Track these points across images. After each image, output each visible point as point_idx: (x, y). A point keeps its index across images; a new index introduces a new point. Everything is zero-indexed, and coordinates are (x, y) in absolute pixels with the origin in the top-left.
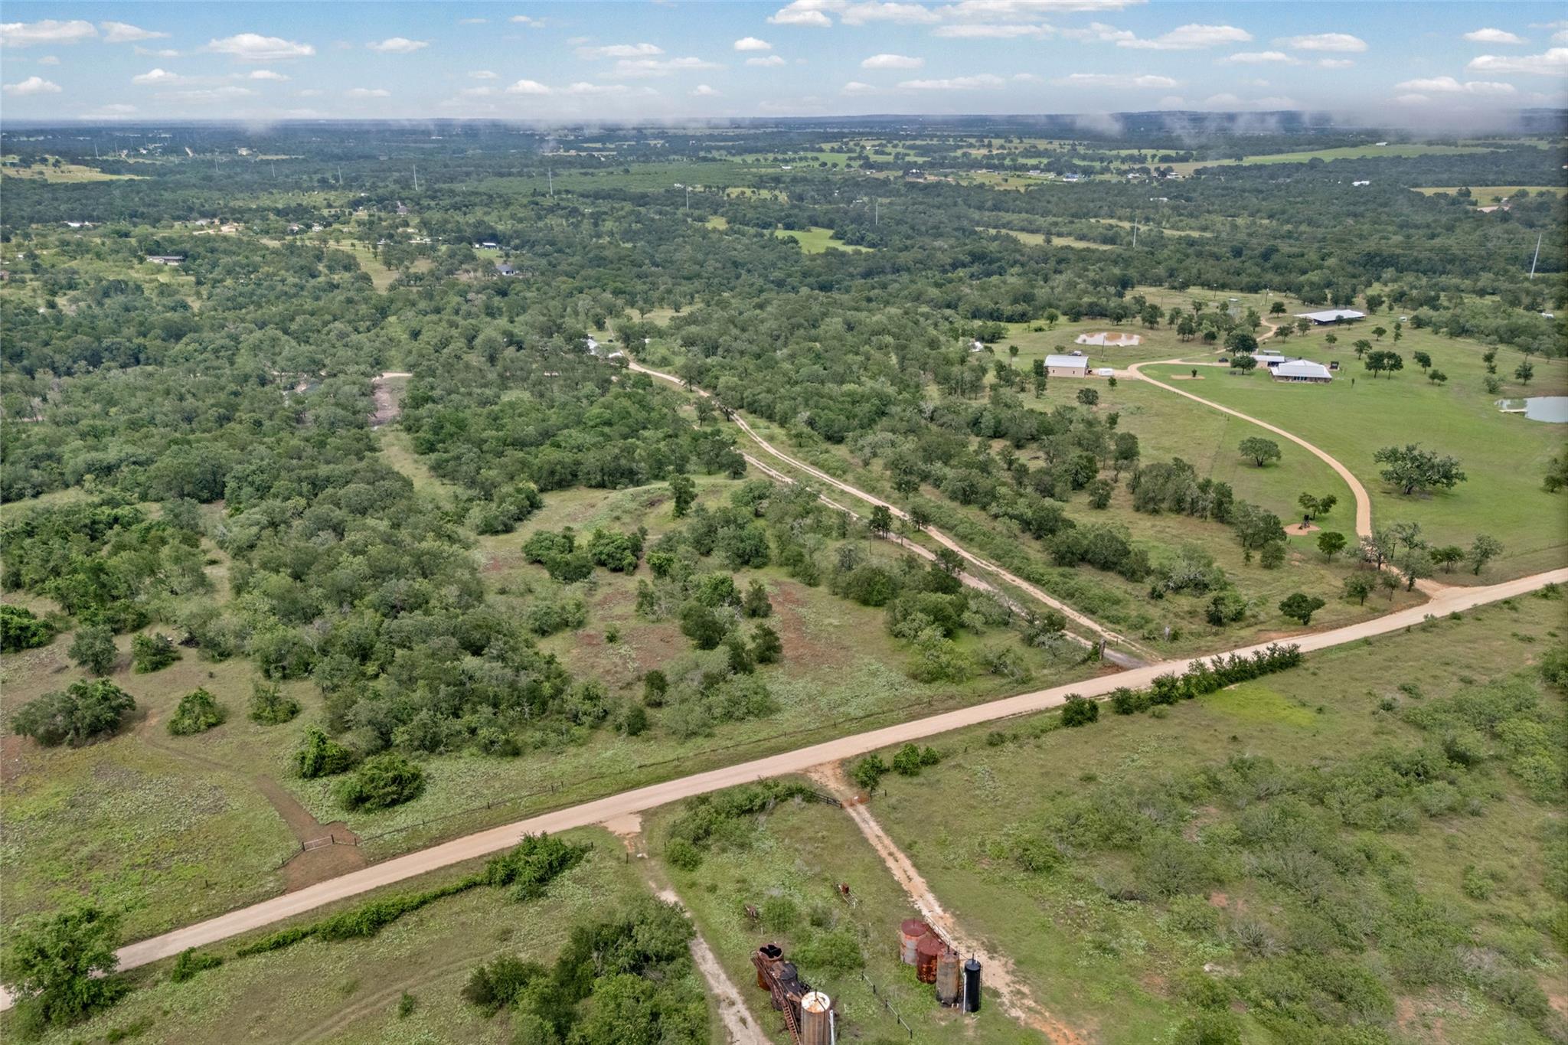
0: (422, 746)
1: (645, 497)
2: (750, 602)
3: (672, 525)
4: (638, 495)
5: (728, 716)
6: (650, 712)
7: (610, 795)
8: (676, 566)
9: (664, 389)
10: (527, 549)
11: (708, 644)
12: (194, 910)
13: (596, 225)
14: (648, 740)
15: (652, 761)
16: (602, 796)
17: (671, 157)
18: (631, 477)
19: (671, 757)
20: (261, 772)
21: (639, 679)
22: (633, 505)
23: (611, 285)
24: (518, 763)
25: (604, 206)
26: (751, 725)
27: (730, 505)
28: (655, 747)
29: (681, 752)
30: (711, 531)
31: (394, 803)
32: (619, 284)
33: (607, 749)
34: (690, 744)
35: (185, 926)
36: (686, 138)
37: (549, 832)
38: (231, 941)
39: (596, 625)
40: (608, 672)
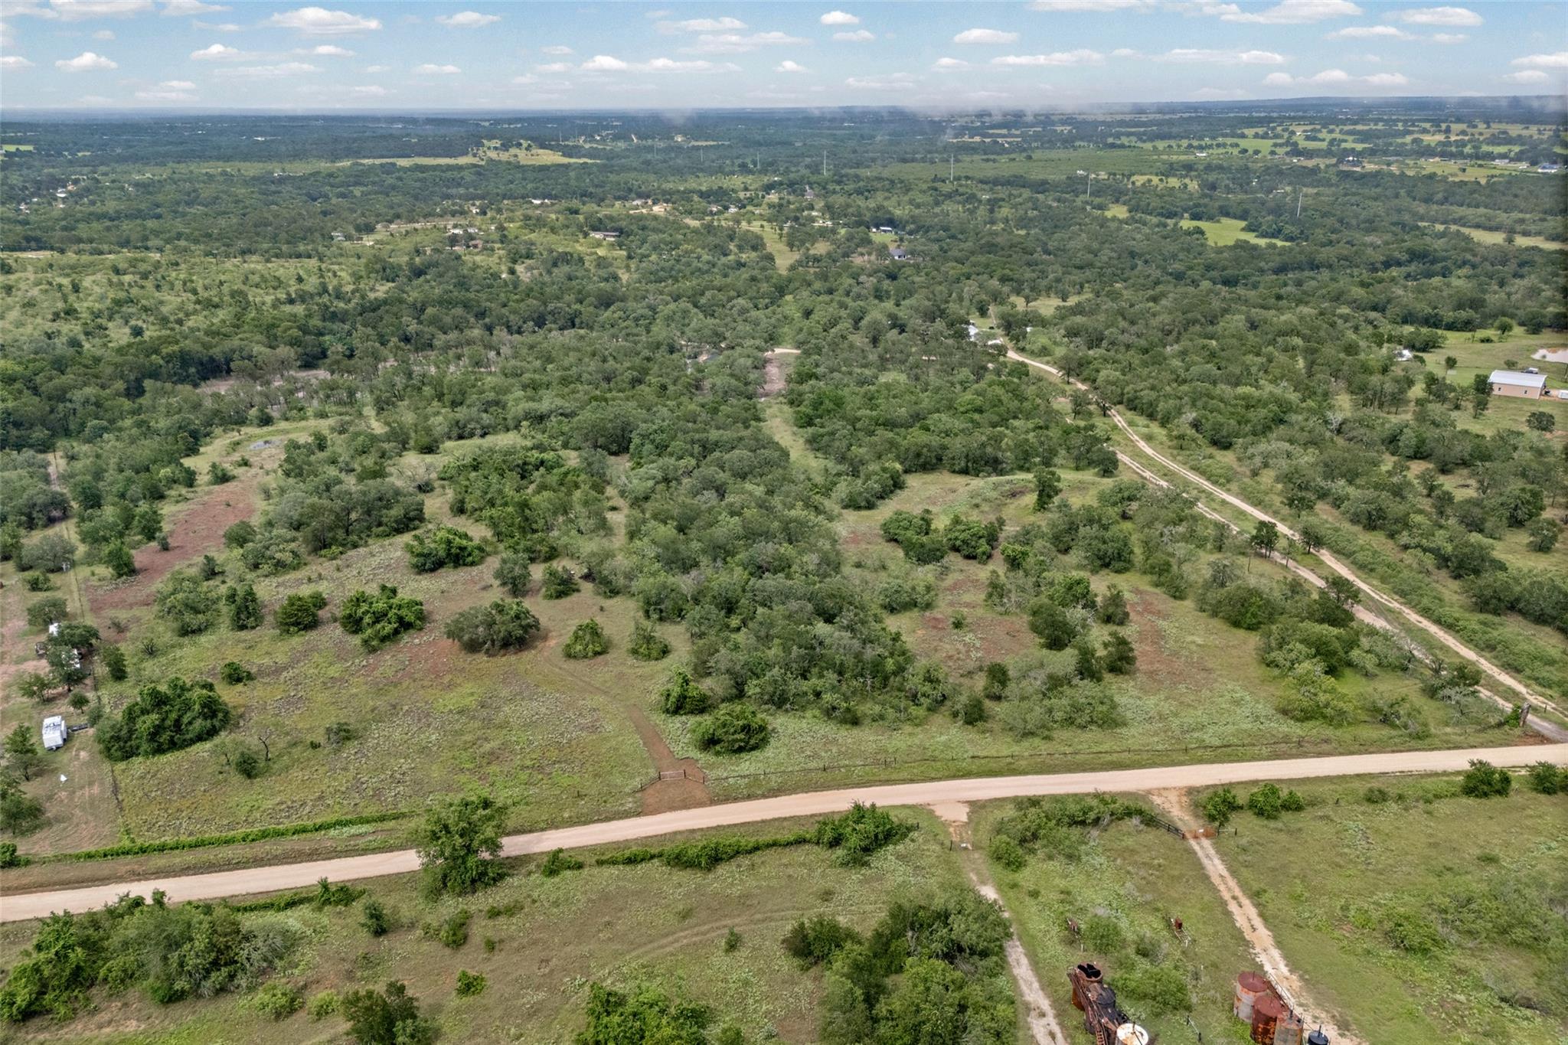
0: (771, 701)
1: (1007, 487)
2: (1105, 607)
3: (1032, 518)
4: (1001, 484)
5: (1069, 722)
6: (988, 704)
7: (940, 779)
8: (1031, 560)
9: (1040, 379)
10: (885, 527)
11: (1056, 644)
12: (566, 815)
13: (992, 211)
14: (983, 732)
15: (984, 753)
16: (932, 779)
17: (1077, 144)
18: (995, 466)
19: (1005, 753)
20: (632, 701)
21: (981, 669)
22: (994, 494)
23: (999, 273)
24: (856, 732)
25: (1002, 192)
26: (1093, 734)
27: (1095, 504)
28: (989, 740)
29: (1016, 749)
30: (1072, 528)
31: (740, 750)
32: (1007, 271)
33: (941, 734)
34: (1026, 744)
35: (557, 828)
36: (1095, 124)
37: (878, 804)
38: (592, 849)
39: (943, 609)
40: (950, 657)
